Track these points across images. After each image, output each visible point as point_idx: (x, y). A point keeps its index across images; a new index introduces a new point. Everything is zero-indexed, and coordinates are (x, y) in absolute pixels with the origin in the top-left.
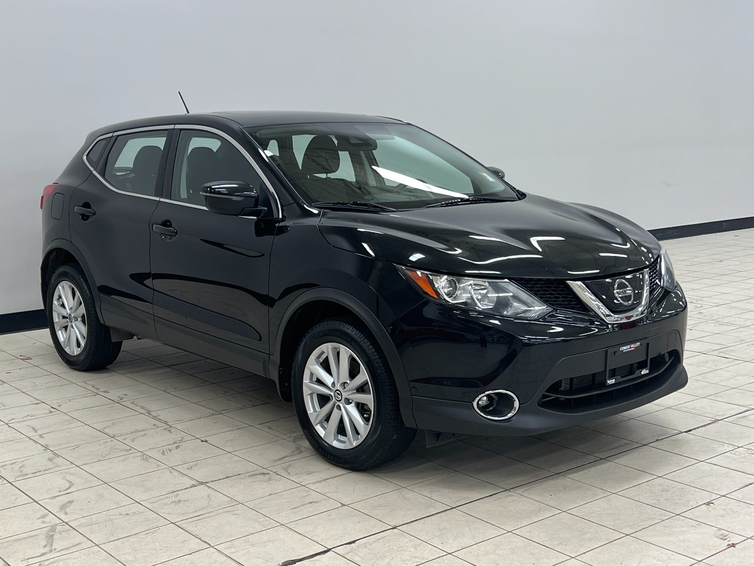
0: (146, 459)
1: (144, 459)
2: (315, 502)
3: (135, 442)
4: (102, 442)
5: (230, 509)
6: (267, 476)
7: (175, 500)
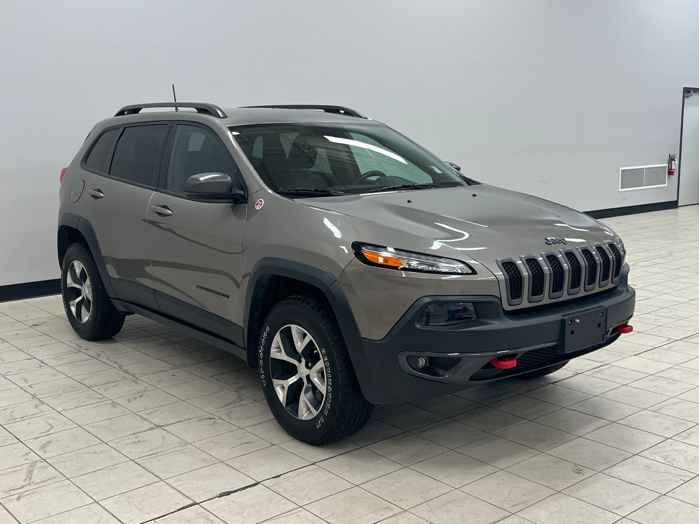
0: (115, 406)
1: (113, 406)
2: (250, 442)
3: (107, 391)
4: (79, 391)
5: (180, 448)
6: (213, 420)
7: (135, 441)
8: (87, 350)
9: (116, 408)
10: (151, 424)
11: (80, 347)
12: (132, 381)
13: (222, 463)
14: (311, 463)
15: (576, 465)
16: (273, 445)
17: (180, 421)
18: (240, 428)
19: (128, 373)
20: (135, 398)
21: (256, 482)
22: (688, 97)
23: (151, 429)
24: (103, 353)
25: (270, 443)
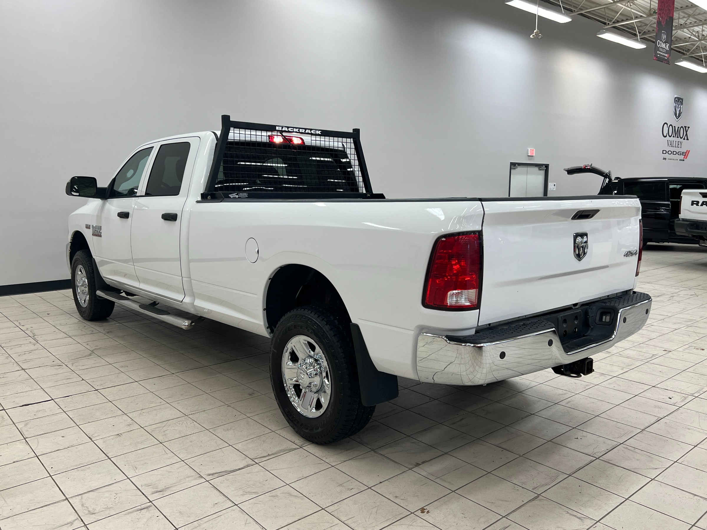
8: (23, 326)
9: (8, 359)
10: (20, 368)
11: (20, 324)
12: (33, 344)
13: (42, 389)
14: (95, 390)
15: (254, 390)
16: (83, 380)
17: (39, 367)
18: (73, 371)
19: (35, 339)
20: (25, 354)
21: (51, 399)
22: (514, 169)
23: (18, 370)
24: (32, 328)
25: (83, 379)
